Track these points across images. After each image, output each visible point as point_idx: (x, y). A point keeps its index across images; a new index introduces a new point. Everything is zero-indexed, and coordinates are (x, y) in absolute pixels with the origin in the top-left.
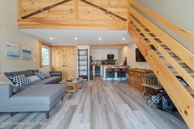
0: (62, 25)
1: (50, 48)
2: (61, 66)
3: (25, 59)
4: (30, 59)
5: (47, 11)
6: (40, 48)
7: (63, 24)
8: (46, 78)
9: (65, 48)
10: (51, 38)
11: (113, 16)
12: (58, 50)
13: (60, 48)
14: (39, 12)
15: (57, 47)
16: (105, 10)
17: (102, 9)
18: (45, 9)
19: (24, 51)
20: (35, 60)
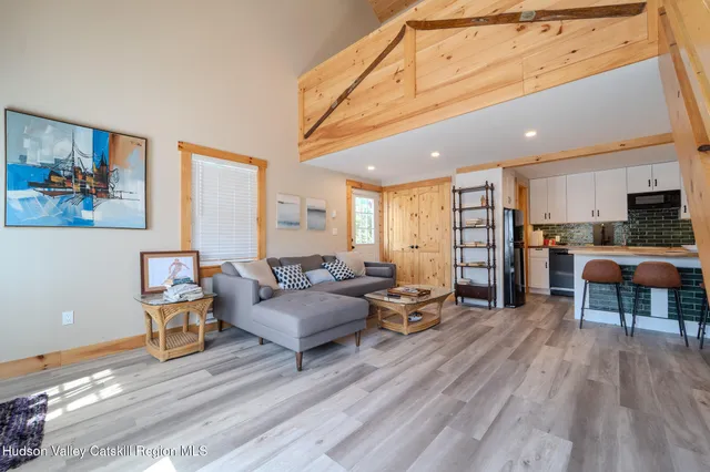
0: (375, 127)
1: (377, 195)
2: (406, 246)
3: (311, 228)
4: (323, 229)
5: (345, 101)
6: (349, 199)
7: (376, 124)
8: (350, 278)
9: (415, 191)
10: (371, 168)
11: (555, 25)
12: (397, 199)
13: (403, 192)
14: (331, 110)
15: (395, 189)
16: (513, 18)
17: (497, 19)
18: (341, 99)
19: (309, 210)
20: (335, 231)
